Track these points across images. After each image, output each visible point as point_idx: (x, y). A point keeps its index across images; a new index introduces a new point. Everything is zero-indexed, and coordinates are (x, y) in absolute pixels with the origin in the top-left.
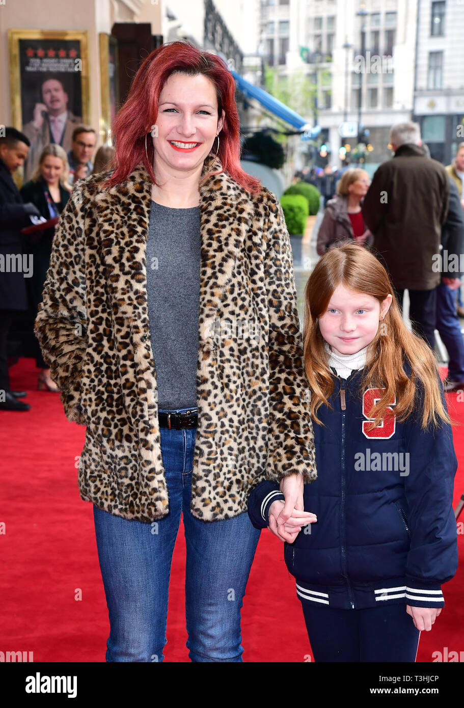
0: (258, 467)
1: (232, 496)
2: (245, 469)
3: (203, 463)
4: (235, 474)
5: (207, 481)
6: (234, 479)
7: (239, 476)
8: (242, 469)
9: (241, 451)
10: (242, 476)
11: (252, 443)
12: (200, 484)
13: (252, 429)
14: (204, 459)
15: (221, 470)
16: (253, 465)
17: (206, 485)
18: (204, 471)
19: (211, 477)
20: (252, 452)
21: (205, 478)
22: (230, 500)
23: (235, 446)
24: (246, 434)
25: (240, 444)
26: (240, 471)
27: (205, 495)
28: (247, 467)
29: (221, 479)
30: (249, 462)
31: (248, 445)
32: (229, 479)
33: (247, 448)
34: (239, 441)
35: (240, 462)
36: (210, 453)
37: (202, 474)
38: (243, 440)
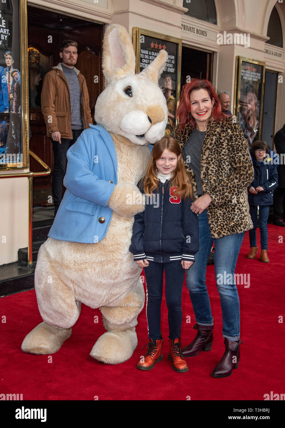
0: (232, 218)
1: (225, 229)
2: (228, 219)
3: (210, 219)
4: (224, 222)
5: (213, 225)
6: (224, 223)
7: (226, 222)
8: (227, 219)
9: (224, 213)
10: (227, 222)
11: (228, 209)
12: (212, 226)
13: (226, 205)
14: (210, 218)
15: (218, 221)
16: (230, 217)
17: (213, 226)
18: (211, 221)
19: (214, 223)
20: (229, 213)
21: (212, 224)
22: (224, 230)
23: (221, 212)
24: (224, 207)
25: (223, 211)
26: (226, 221)
27: (214, 229)
28: (228, 218)
29: (219, 223)
30: (228, 216)
31: (226, 210)
32: (222, 224)
33: (226, 212)
34: (222, 210)
35: (225, 217)
36: (212, 215)
37: (211, 222)
38: (224, 209)
